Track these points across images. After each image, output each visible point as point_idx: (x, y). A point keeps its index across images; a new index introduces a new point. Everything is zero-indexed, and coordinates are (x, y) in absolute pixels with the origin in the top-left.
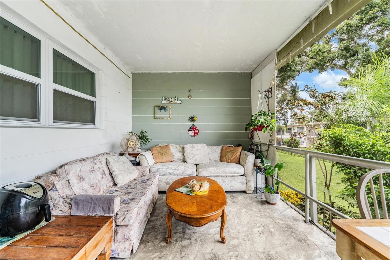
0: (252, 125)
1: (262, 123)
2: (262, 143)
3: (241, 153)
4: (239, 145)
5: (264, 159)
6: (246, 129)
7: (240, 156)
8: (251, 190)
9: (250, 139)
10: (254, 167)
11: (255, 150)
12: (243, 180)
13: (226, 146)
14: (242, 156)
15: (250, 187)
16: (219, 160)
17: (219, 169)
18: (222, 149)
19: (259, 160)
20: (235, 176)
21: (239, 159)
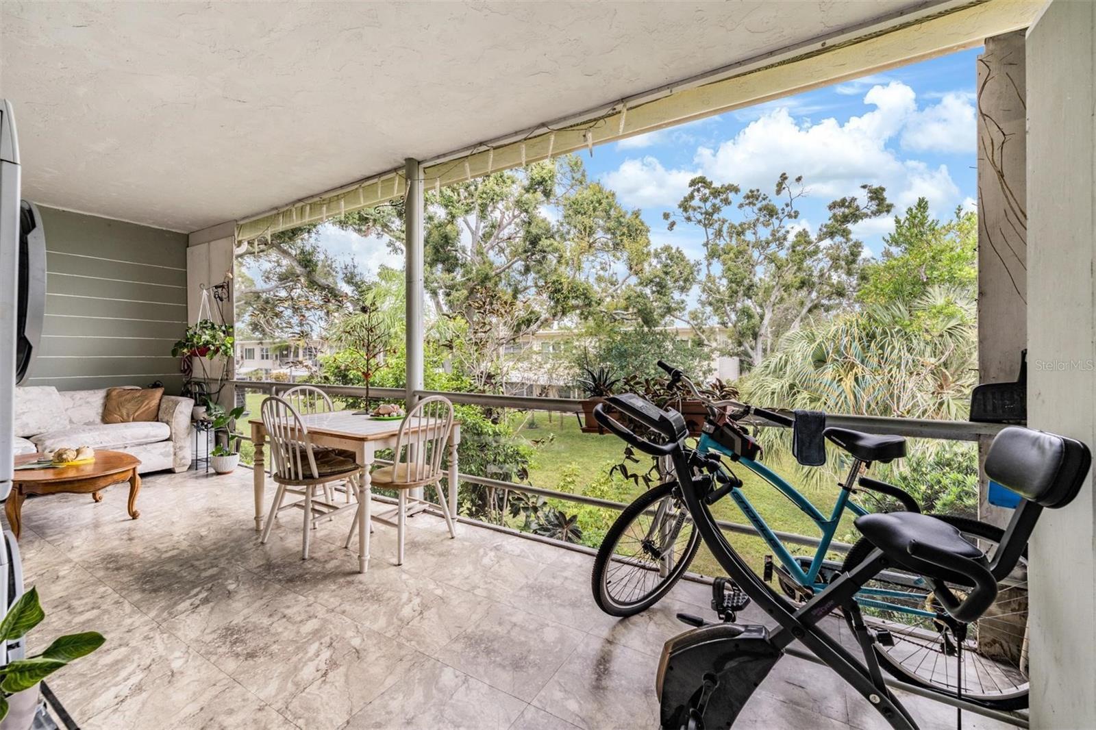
0: (184, 346)
1: (208, 343)
2: (211, 379)
3: (160, 400)
4: (156, 386)
5: (212, 405)
6: (174, 353)
7: (159, 405)
8: (184, 465)
9: (185, 372)
10: (192, 422)
11: (195, 394)
12: (167, 449)
13: (118, 389)
14: (163, 406)
15: (184, 458)
16: (98, 419)
17: (108, 435)
18: (108, 397)
19: (202, 410)
20: (147, 444)
21: (156, 411)
